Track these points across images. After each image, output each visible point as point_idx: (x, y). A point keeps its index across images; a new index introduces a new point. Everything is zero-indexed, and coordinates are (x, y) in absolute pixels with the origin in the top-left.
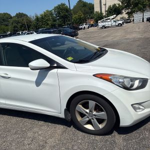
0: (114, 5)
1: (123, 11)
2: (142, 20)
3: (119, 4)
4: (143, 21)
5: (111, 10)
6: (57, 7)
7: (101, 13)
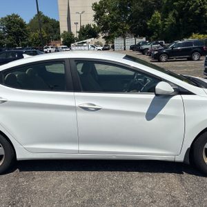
0: (88, 26)
1: (100, 34)
2: (123, 47)
3: (94, 25)
4: (125, 49)
5: (85, 31)
6: (6, 18)
7: (71, 34)
